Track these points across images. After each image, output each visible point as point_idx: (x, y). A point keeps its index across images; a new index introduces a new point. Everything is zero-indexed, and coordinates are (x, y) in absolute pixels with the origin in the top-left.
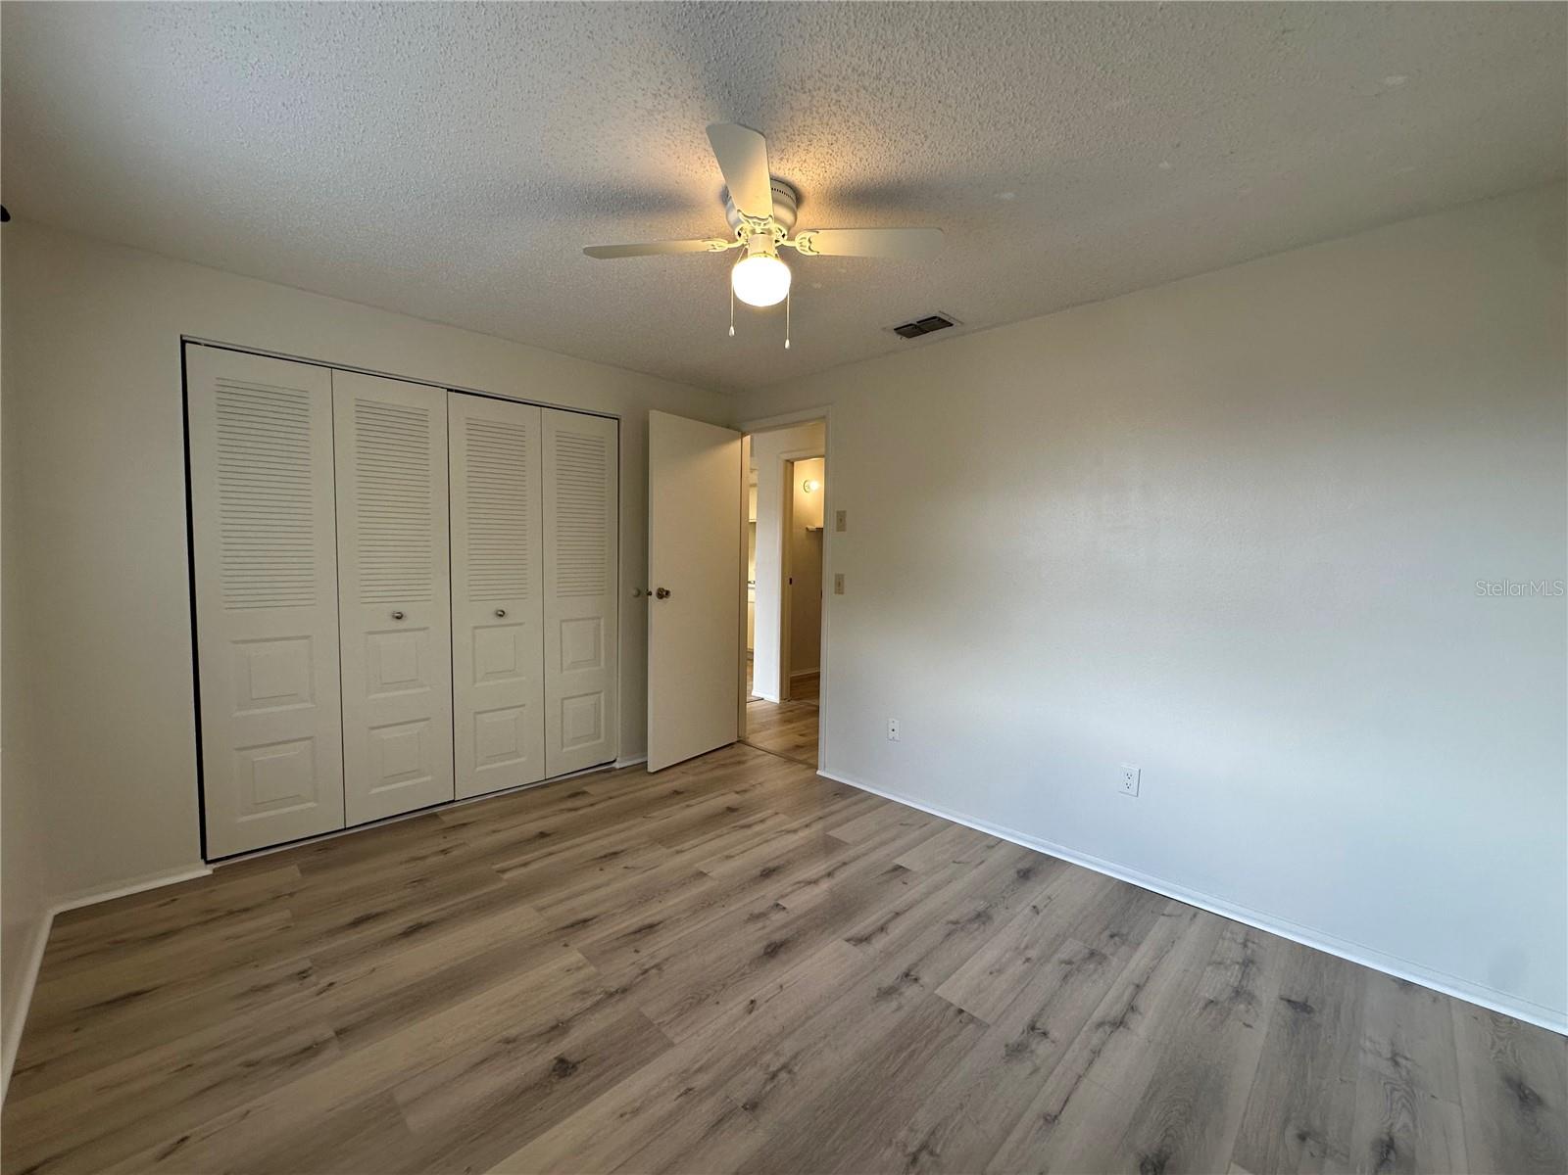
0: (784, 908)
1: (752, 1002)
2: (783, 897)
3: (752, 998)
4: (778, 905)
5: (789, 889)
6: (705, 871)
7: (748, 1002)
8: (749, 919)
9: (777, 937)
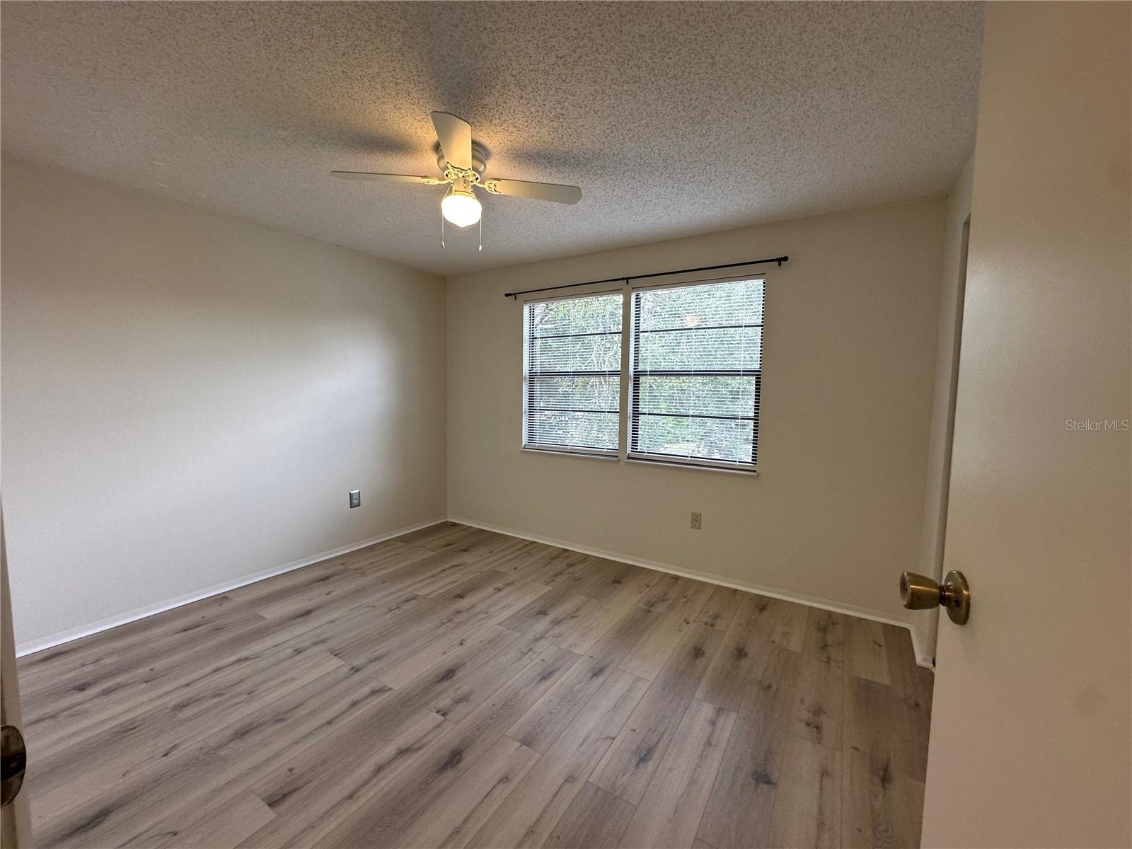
0: (438, 712)
1: (461, 644)
2: (438, 726)
3: (461, 646)
4: (444, 715)
5: (431, 736)
6: (524, 747)
7: (464, 644)
8: (469, 695)
9: (446, 684)
